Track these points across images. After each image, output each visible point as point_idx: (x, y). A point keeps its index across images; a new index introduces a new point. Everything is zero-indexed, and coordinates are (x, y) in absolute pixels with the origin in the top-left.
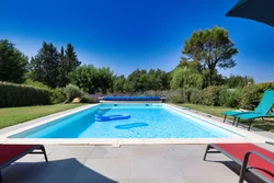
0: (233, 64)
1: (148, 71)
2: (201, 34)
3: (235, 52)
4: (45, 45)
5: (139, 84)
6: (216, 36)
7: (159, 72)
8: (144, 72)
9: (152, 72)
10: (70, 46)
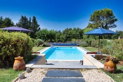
0: (115, 26)
1: (73, 29)
2: (99, 12)
3: (116, 20)
4: (22, 17)
5: (68, 36)
6: (106, 13)
7: (78, 29)
8: (71, 29)
9: (75, 29)
10: (34, 17)
